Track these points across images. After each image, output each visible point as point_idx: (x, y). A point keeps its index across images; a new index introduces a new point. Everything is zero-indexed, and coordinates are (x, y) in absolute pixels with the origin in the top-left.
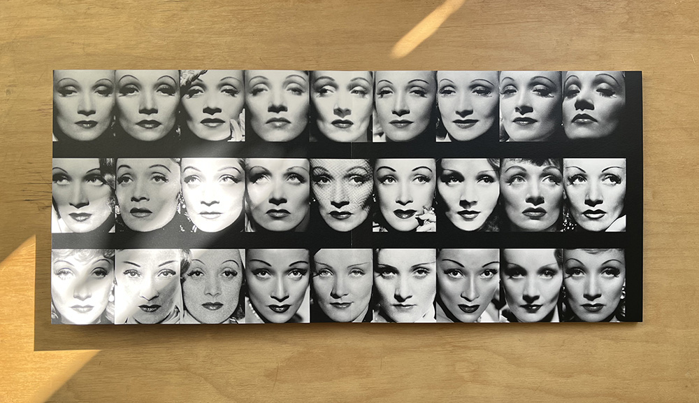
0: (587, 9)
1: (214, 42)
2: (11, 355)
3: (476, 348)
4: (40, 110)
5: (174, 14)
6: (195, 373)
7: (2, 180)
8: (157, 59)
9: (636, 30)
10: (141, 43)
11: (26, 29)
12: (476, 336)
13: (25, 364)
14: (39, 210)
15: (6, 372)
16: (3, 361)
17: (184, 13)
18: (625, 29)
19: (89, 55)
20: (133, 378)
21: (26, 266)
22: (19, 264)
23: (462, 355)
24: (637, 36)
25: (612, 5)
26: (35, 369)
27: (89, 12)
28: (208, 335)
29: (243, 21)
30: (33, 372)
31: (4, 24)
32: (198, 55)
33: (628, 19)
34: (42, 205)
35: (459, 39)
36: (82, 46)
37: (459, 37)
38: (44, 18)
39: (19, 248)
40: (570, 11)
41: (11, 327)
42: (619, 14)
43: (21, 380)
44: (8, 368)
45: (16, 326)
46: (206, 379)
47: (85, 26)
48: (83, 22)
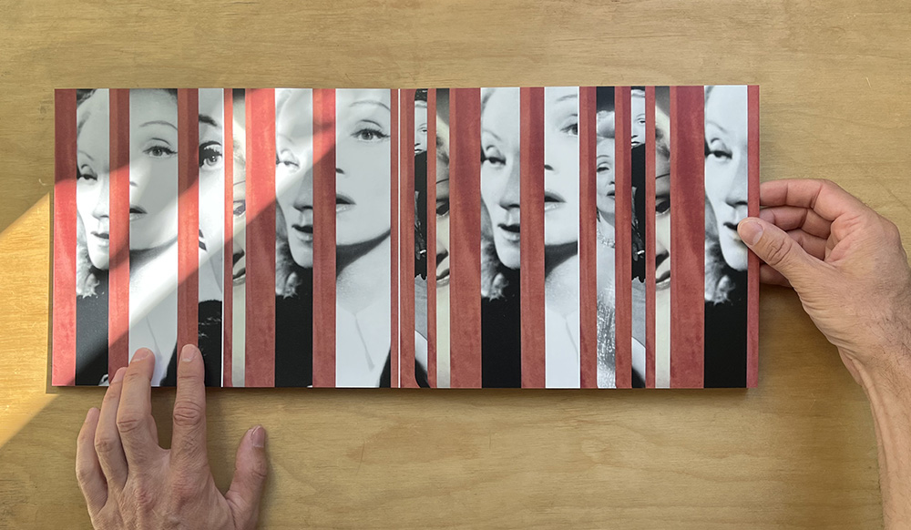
0: (740, 22)
1: (290, 53)
3: (606, 423)
5: (243, 19)
9: (800, 48)
10: (202, 53)
11: (65, 32)
12: (606, 409)
17: (255, 17)
18: (786, 47)
19: (140, 66)
23: (590, 432)
24: (801, 55)
25: (771, 18)
27: (141, 13)
28: (280, 406)
29: (325, 28)
31: (37, 25)
32: (271, 68)
33: (790, 36)
35: (585, 54)
36: (133, 56)
37: (587, 51)
38: (87, 19)
40: (720, 24)
42: (779, 29)
47: (137, 31)
48: (134, 27)
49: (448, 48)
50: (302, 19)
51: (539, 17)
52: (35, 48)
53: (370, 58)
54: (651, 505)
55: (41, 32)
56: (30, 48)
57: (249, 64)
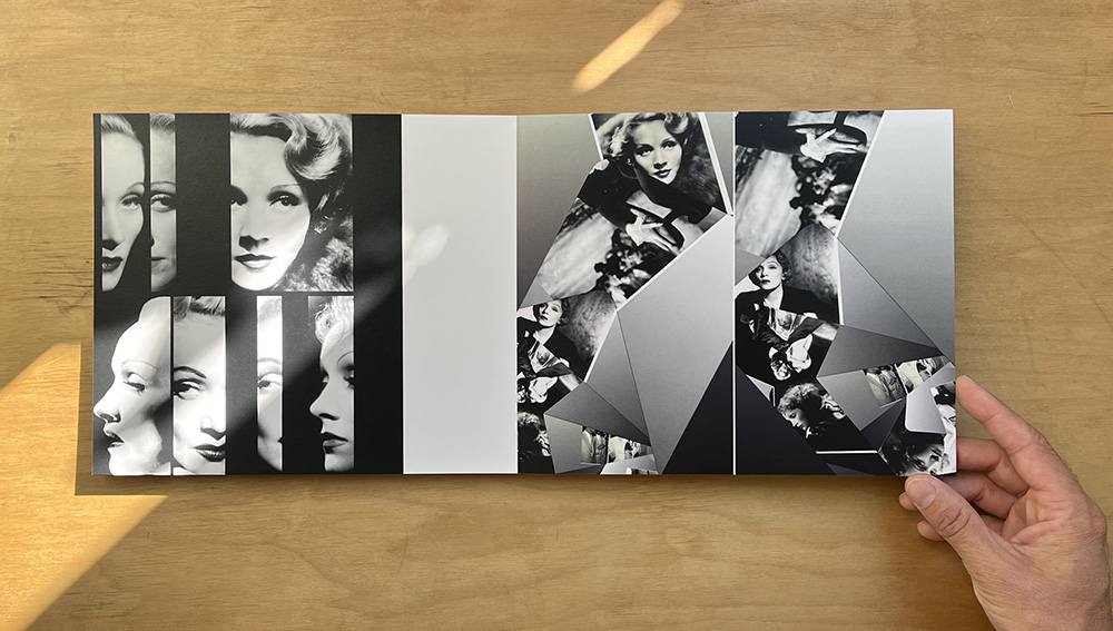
0: (857, 29)
1: (314, 68)
2: (17, 526)
3: (695, 510)
4: (60, 165)
5: (255, 27)
6: (286, 548)
7: (5, 267)
8: (229, 92)
10: (206, 68)
11: (36, 44)
12: (695, 493)
13: (38, 538)
14: (61, 312)
15: (10, 551)
16: (4, 534)
17: (270, 24)
18: (913, 58)
19: (130, 84)
20: (195, 556)
21: (42, 393)
22: (31, 390)
24: (930, 68)
25: (895, 24)
26: (53, 545)
27: (130, 21)
28: (306, 493)
29: (355, 37)
30: (50, 550)
33: (918, 45)
34: (65, 305)
35: (671, 69)
36: (121, 72)
37: (673, 65)
38: (63, 28)
39: (31, 367)
40: (834, 31)
41: (18, 484)
42: (904, 37)
43: (31, 563)
44: (12, 546)
45: (26, 482)
46: (302, 556)
47: (124, 42)
48: (122, 37)
54: (747, 604)
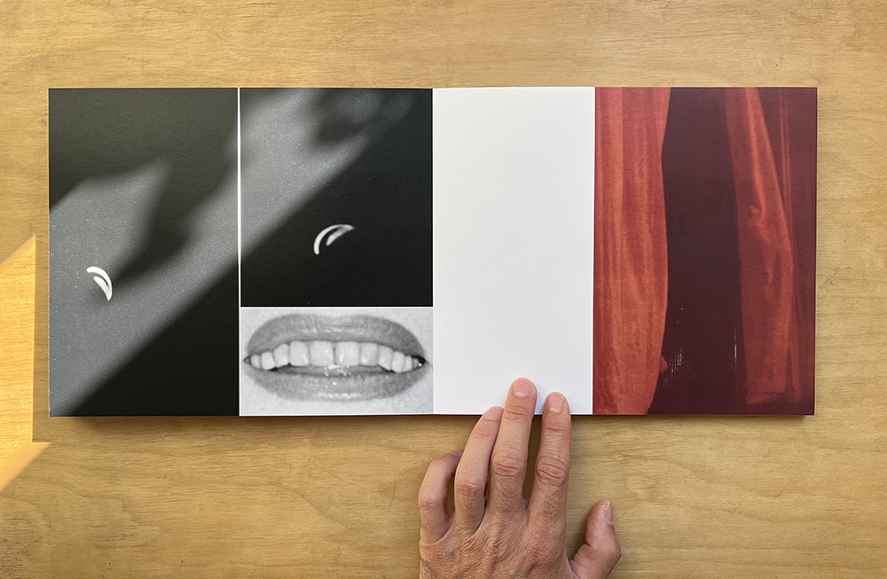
49: (483, 51)
50: (325, 21)
51: (583, 16)
52: (34, 56)
53: (398, 63)
55: (40, 38)
56: (29, 56)
57: (268, 71)
